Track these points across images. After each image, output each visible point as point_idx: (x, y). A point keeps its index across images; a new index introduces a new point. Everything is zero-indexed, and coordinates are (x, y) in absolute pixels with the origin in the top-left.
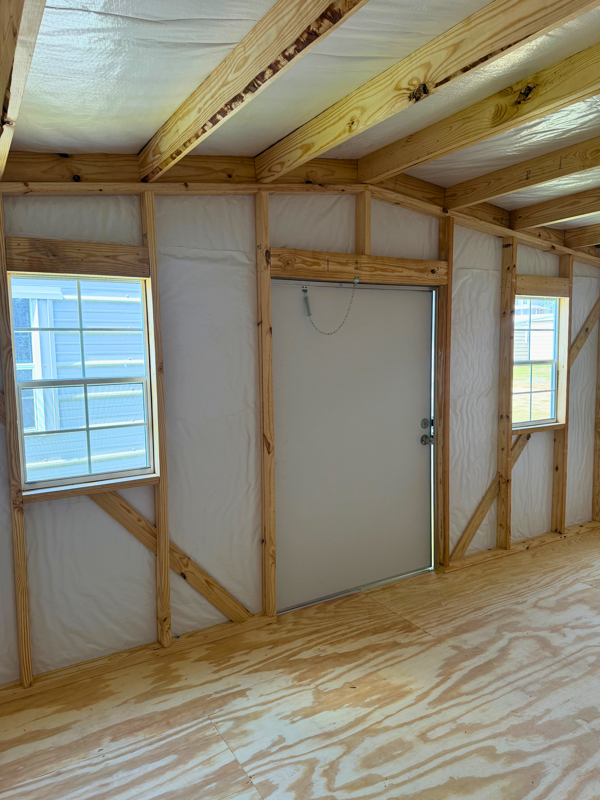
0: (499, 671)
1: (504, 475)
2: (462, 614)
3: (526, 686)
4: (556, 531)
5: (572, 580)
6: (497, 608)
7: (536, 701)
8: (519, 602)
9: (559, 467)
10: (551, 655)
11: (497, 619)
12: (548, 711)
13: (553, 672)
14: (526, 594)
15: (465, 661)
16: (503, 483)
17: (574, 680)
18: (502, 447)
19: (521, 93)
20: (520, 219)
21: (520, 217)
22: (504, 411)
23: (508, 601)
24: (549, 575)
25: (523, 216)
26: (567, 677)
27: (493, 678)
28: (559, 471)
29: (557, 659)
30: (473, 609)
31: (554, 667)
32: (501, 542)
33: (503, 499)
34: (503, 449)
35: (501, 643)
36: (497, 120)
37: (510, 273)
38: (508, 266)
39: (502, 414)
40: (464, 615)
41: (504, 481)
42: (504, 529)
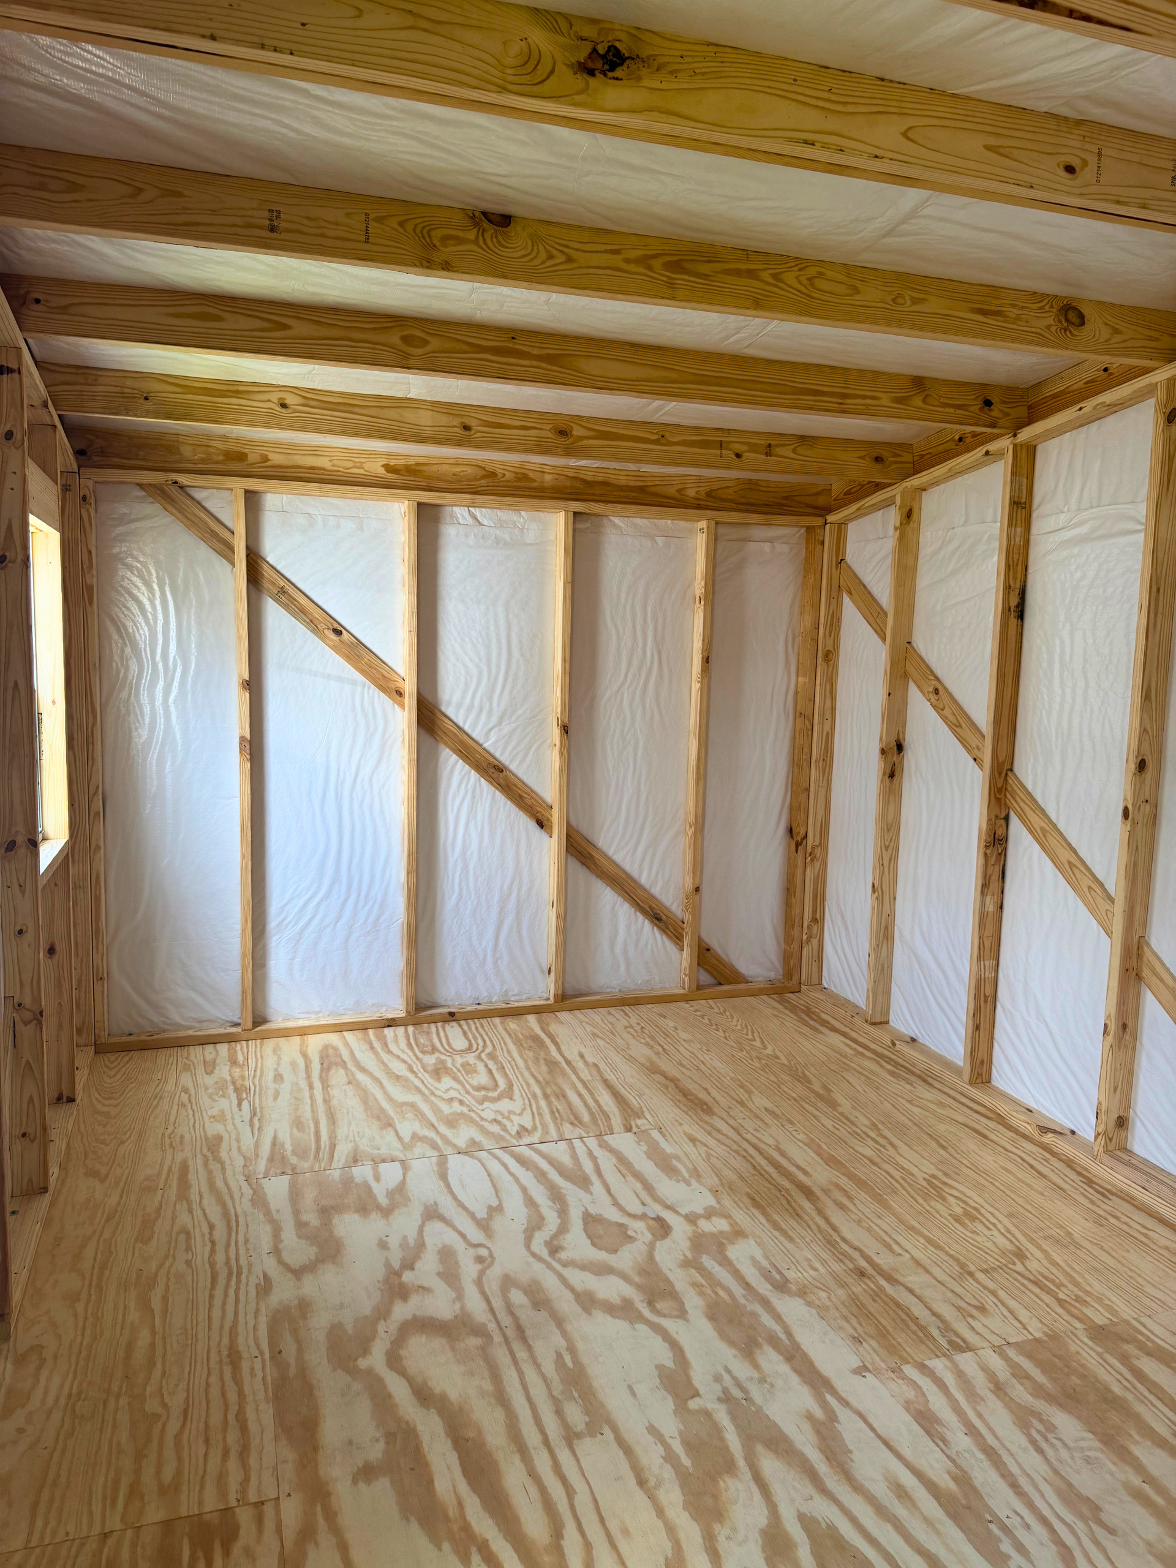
0: (495, 1436)
1: (28, 1001)
2: (233, 1397)
3: (566, 1426)
4: (59, 1099)
5: (245, 1185)
6: (255, 1328)
7: (615, 1430)
8: (257, 1285)
9: (58, 947)
10: (479, 1339)
11: (300, 1350)
12: (652, 1430)
13: (538, 1366)
14: (237, 1260)
15: (431, 1482)
16: (26, 1023)
17: (572, 1350)
18: (18, 928)
19: (595, 50)
20: (35, 307)
21: (38, 301)
22: (20, 828)
23: (242, 1297)
24: (194, 1196)
25: (47, 301)
26: (559, 1356)
27: (517, 1459)
28: (56, 957)
29: (497, 1338)
30: (228, 1370)
31: (522, 1355)
32: (26, 1180)
33: (28, 1063)
34: (20, 932)
35: (399, 1389)
36: (524, 79)
37: (17, 448)
38: (8, 428)
39: (10, 839)
40: (241, 1394)
41: (28, 1016)
42: (36, 1143)
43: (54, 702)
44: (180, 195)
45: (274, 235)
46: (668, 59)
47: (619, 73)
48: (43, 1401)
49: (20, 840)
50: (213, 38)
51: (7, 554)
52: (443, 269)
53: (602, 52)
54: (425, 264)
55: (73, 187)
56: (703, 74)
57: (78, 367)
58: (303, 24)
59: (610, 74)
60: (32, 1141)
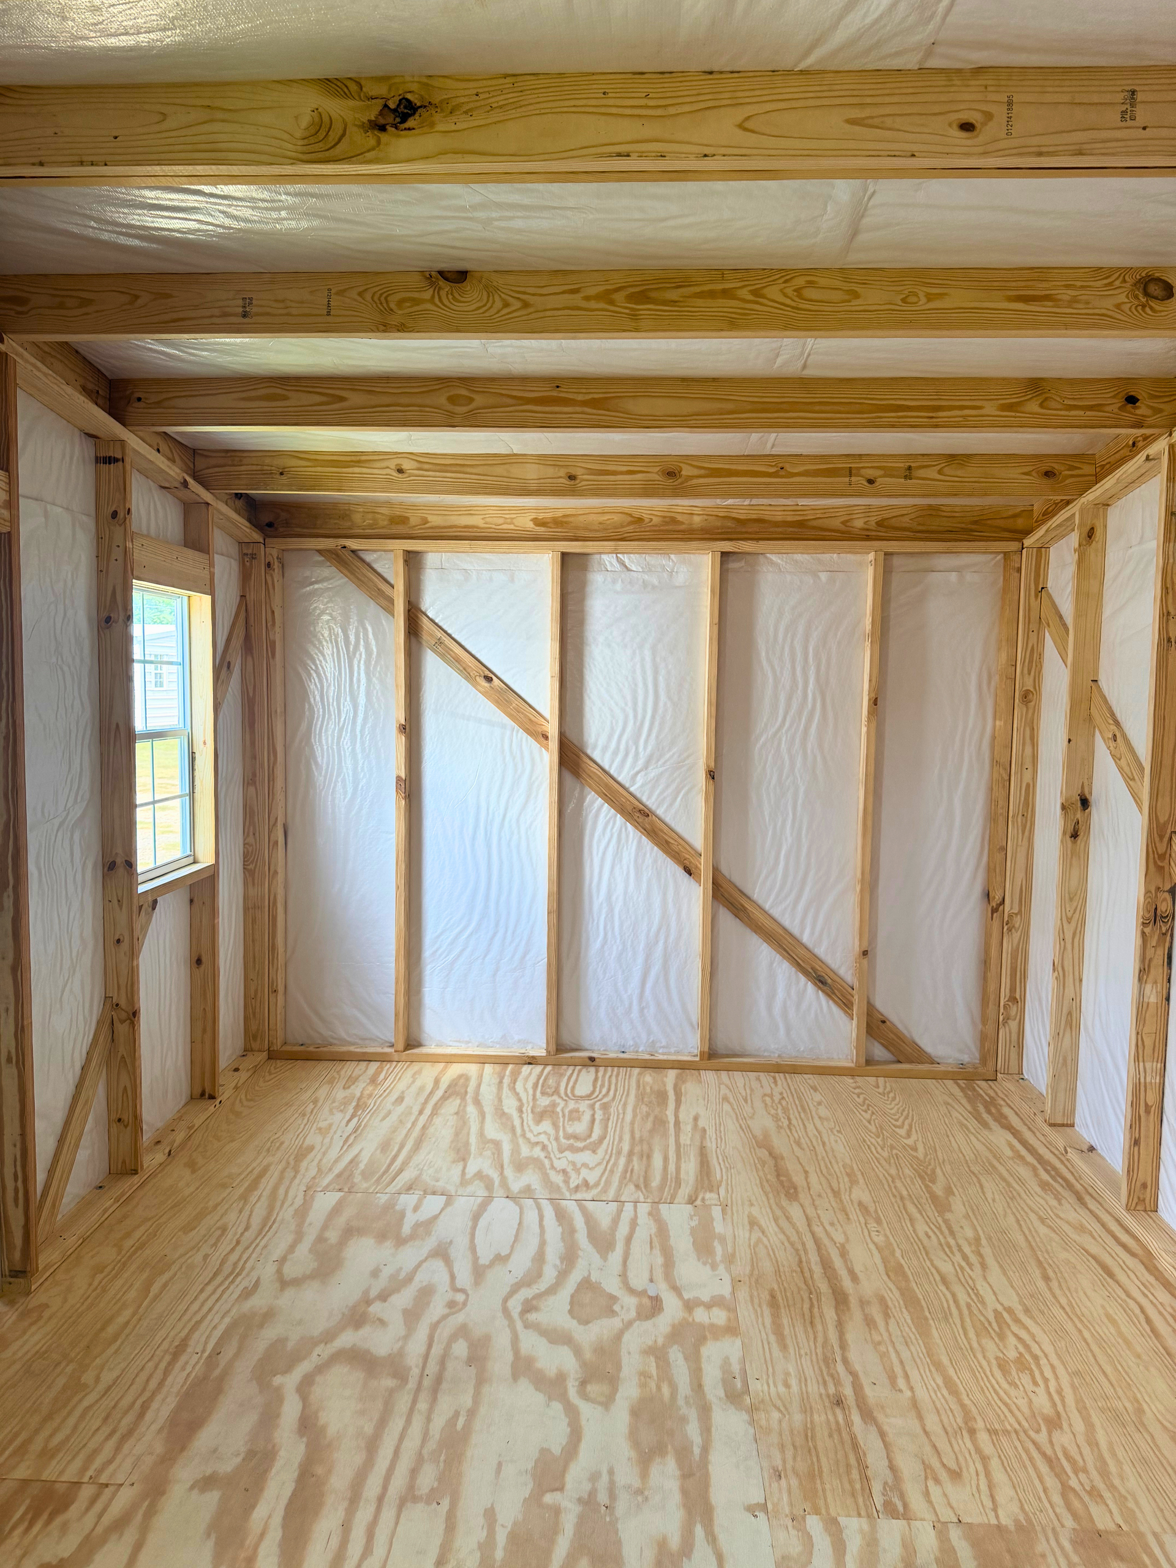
0: (339, 1481)
1: (123, 1003)
2: (153, 1384)
3: (411, 1486)
4: (203, 1094)
5: (301, 1194)
6: (215, 1327)
7: (453, 1505)
8: (246, 1288)
9: (204, 959)
10: (395, 1381)
11: (237, 1355)
12: (490, 1515)
13: (429, 1419)
14: (245, 1262)
15: (253, 1507)
16: (122, 1022)
17: (472, 1413)
18: (117, 938)
19: (386, 106)
20: (137, 404)
21: (139, 399)
22: (120, 851)
23: (225, 1296)
24: (253, 1199)
25: (146, 399)
26: (457, 1414)
27: (342, 1507)
28: (203, 967)
29: (412, 1385)
30: (168, 1358)
31: (422, 1406)
32: (120, 1161)
33: (123, 1057)
34: (118, 941)
35: (291, 1410)
36: (316, 147)
37: (120, 525)
38: (113, 509)
39: (111, 860)
40: (161, 1384)
41: (124, 1015)
42: (129, 1128)
43: (205, 743)
44: (169, 296)
45: (246, 320)
46: (462, 100)
47: (410, 123)
48: (14, 1354)
49: (119, 861)
50: (41, 164)
51: (112, 615)
52: (399, 331)
53: (392, 106)
54: (382, 328)
55: (85, 302)
56: (501, 107)
57: (227, 451)
58: (116, 138)
59: (403, 126)
60: (126, 1127)
